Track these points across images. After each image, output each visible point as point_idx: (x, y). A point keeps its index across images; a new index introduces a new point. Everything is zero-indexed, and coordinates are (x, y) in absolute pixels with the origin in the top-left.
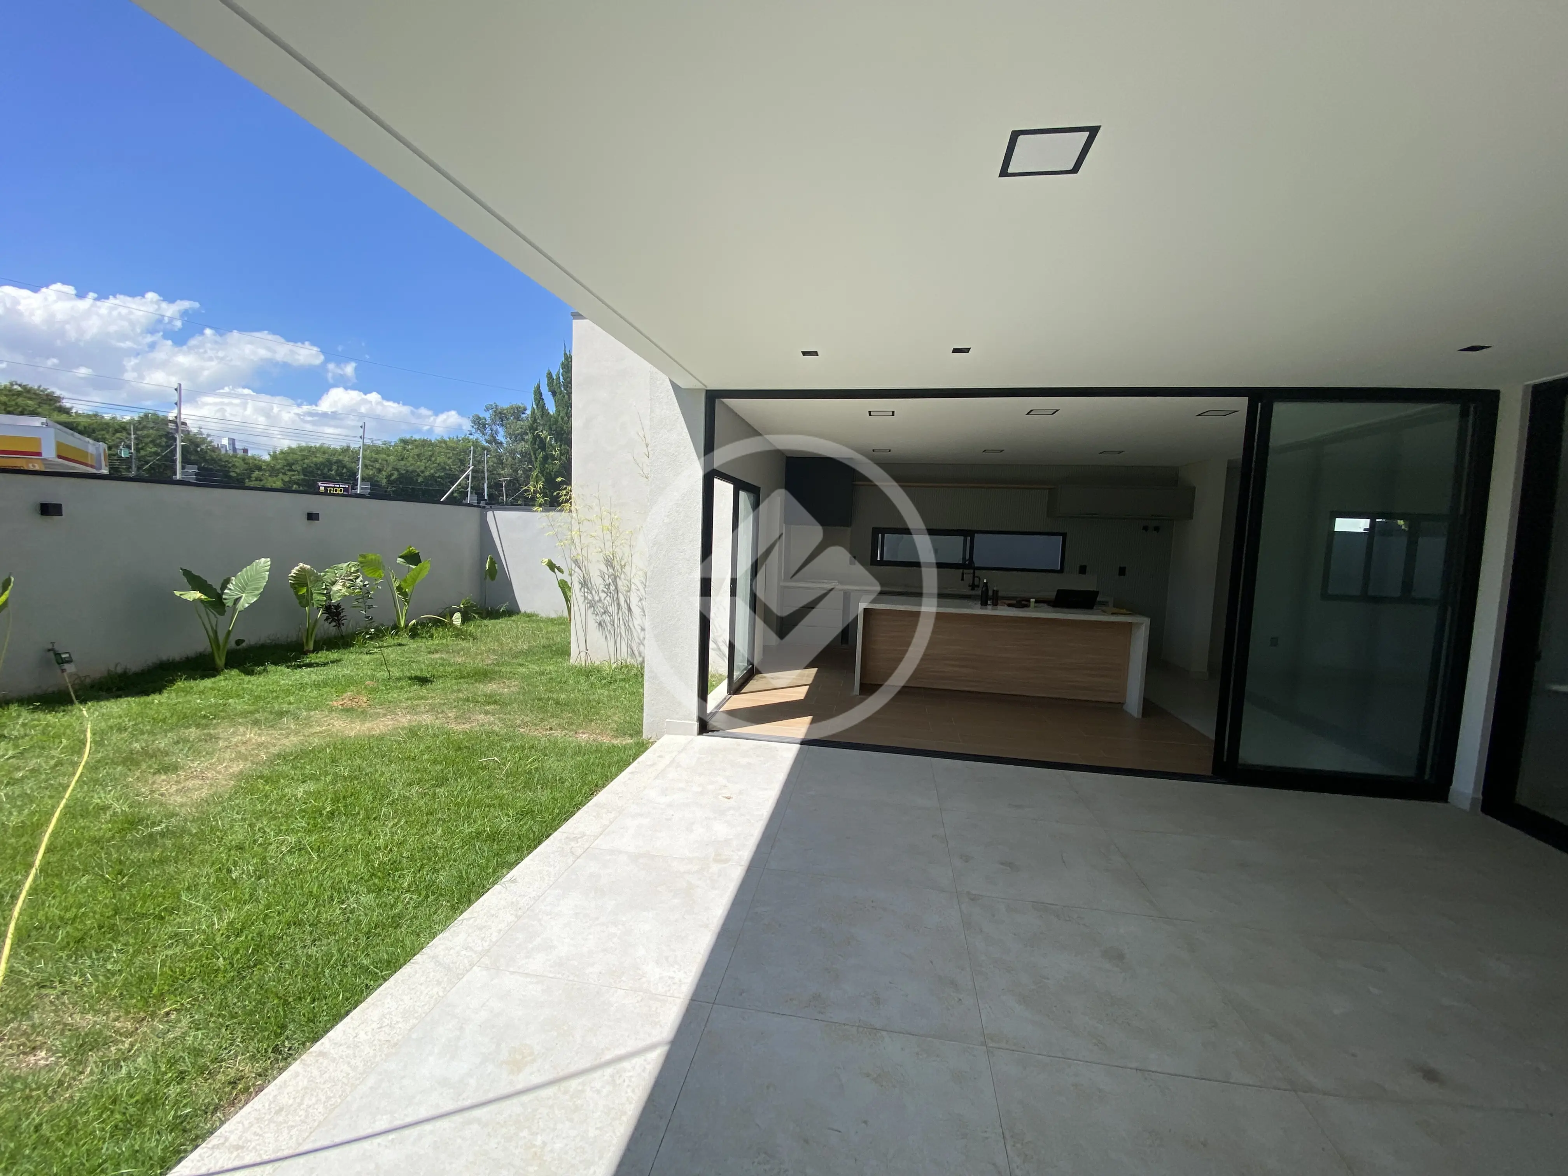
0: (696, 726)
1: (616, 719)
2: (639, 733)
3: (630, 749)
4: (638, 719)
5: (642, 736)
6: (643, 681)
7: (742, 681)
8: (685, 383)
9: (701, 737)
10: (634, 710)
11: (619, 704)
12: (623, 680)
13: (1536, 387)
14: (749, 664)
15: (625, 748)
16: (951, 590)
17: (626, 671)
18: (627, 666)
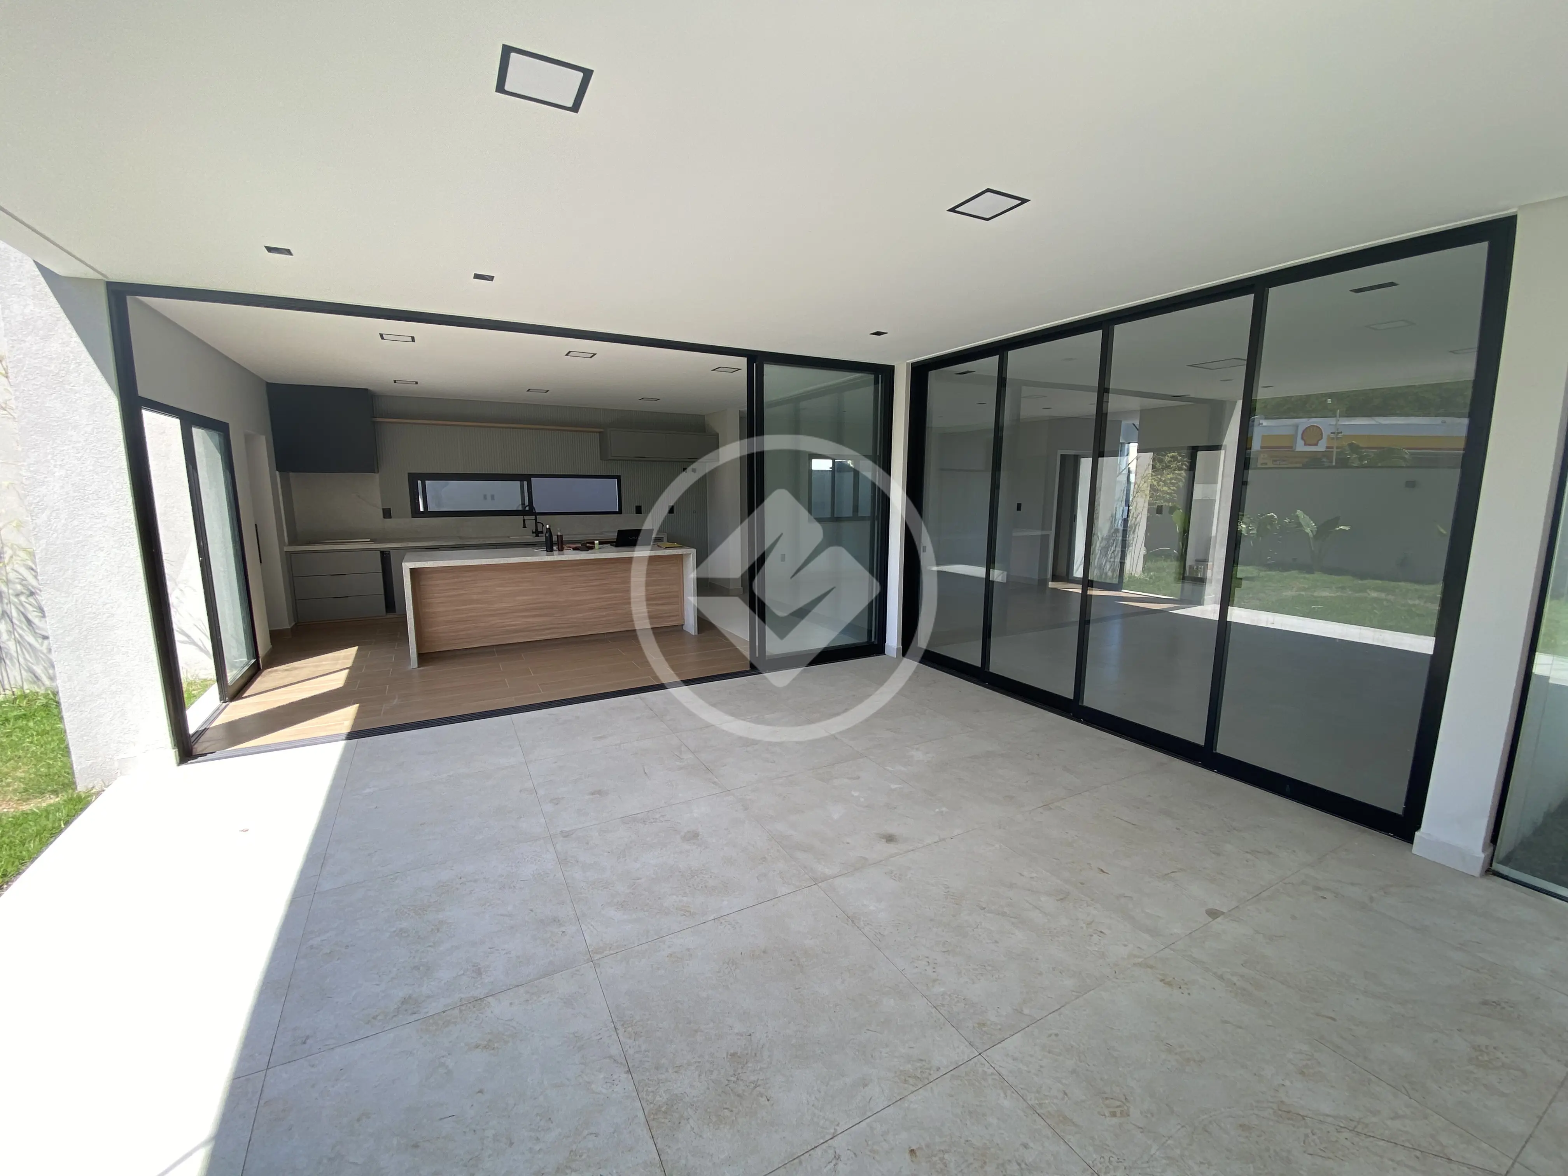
0: (171, 754)
2: (71, 784)
3: (58, 810)
5: (76, 788)
6: (60, 712)
7: (243, 681)
9: (184, 767)
12: (24, 717)
13: (912, 364)
14: (249, 659)
15: (47, 812)
16: (514, 539)
17: (24, 703)
18: (25, 696)
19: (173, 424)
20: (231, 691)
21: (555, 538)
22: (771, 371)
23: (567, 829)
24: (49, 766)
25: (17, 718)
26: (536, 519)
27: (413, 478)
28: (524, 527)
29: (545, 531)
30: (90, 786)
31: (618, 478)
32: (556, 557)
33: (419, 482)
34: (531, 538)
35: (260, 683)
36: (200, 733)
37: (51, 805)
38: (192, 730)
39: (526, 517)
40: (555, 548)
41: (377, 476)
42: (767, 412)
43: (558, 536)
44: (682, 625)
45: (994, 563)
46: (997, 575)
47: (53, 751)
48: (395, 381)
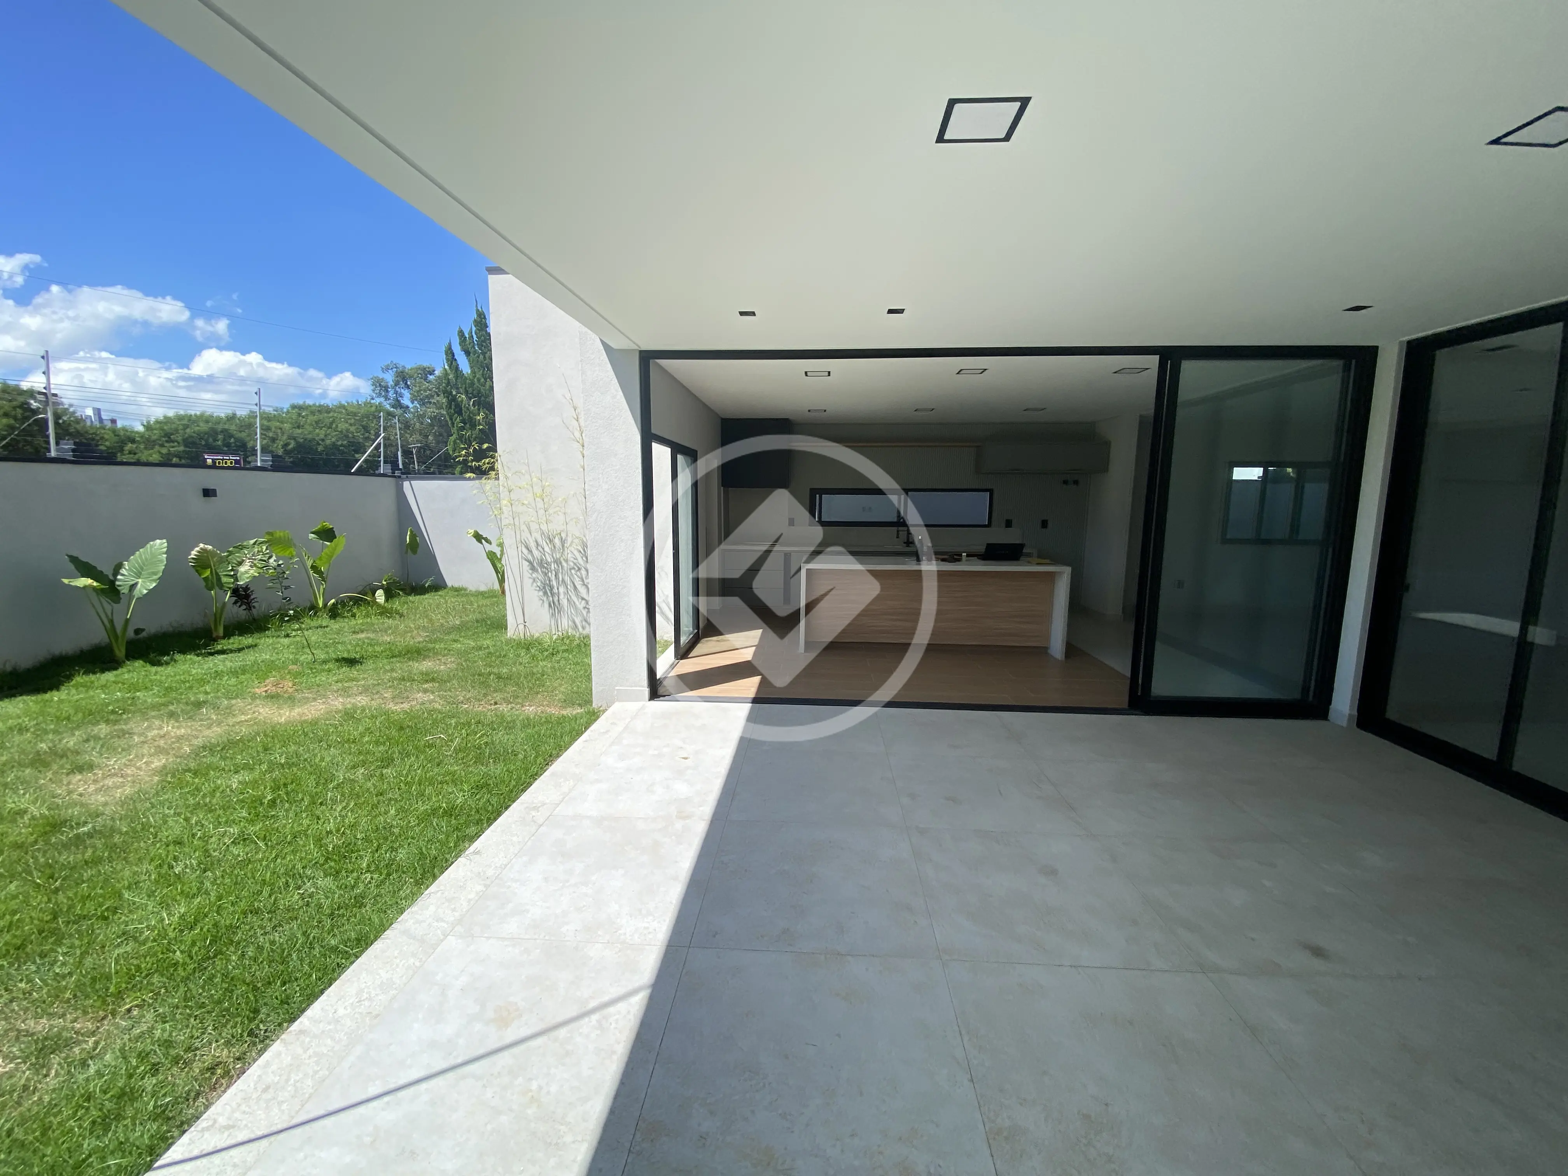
0: (646, 691)
1: (562, 689)
2: (589, 702)
3: (581, 718)
4: (586, 688)
5: (591, 705)
6: (588, 651)
7: (687, 646)
8: (617, 343)
9: (652, 702)
10: (580, 680)
11: (564, 675)
12: (566, 651)
13: (1409, 343)
14: (693, 629)
15: (575, 718)
16: (889, 548)
19: (668, 453)
20: (682, 651)
22: (1189, 368)
24: (579, 687)
27: (814, 492)
28: (898, 536)
30: (600, 705)
31: (991, 491)
33: (818, 495)
35: (699, 649)
36: (663, 680)
37: (578, 714)
38: (658, 678)
39: (900, 528)
40: (924, 558)
42: (1179, 415)
44: (1048, 648)
48: (809, 411)
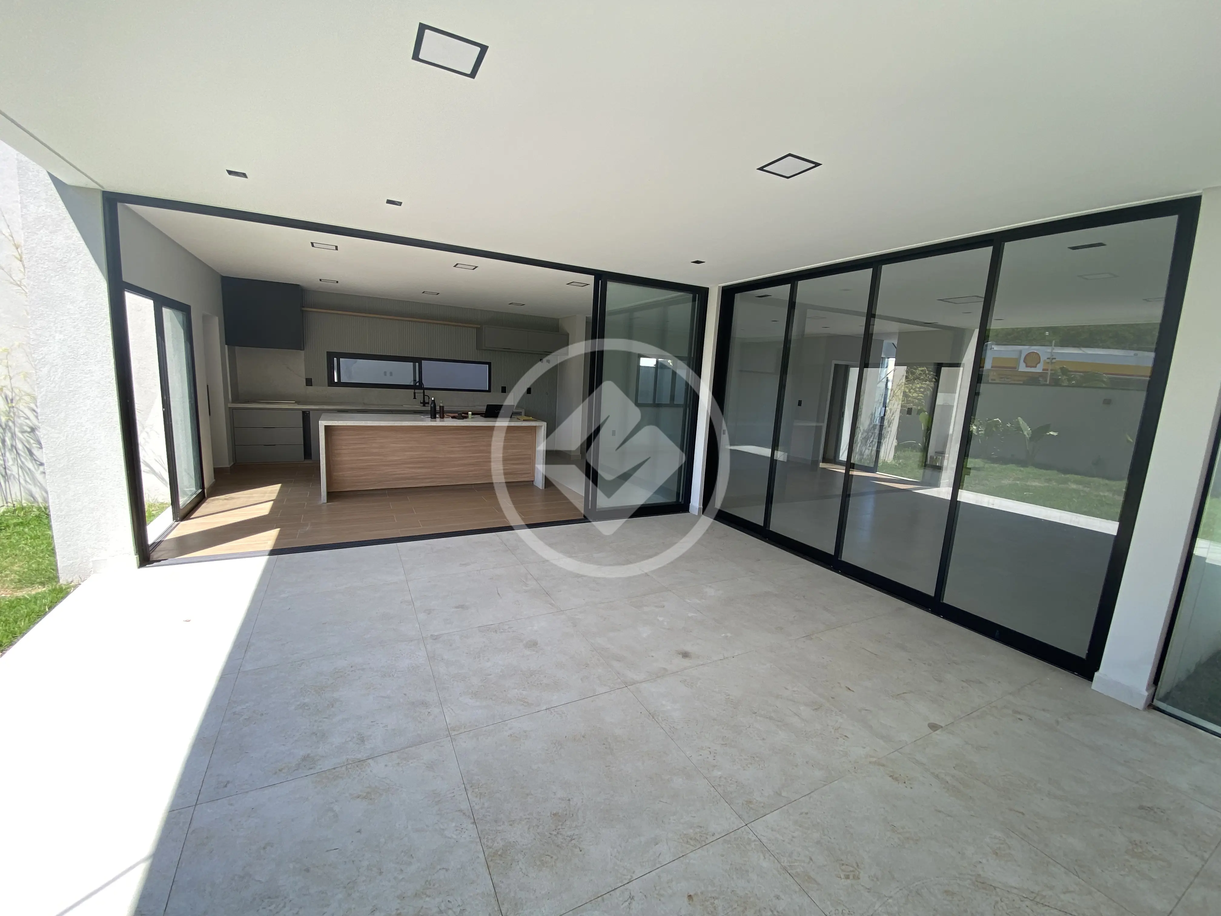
0: (134, 559)
1: (16, 568)
2: (55, 578)
3: (44, 597)
5: (59, 581)
6: (50, 521)
7: (191, 506)
8: (69, 178)
9: (144, 570)
12: (21, 524)
13: (723, 288)
14: (197, 489)
15: (35, 598)
16: (406, 407)
17: (22, 514)
18: (23, 508)
19: (148, 304)
20: (182, 513)
21: (438, 408)
22: (612, 287)
23: (436, 634)
24: (39, 564)
25: (16, 525)
26: (424, 393)
27: (330, 356)
28: (415, 398)
29: (430, 403)
30: (70, 580)
31: (489, 364)
32: (438, 423)
33: (335, 359)
34: (420, 408)
35: (204, 509)
36: (157, 544)
37: (39, 593)
38: (150, 542)
39: (417, 391)
40: (437, 416)
41: (302, 352)
42: (608, 318)
43: (440, 406)
44: (533, 481)
45: (778, 446)
46: (780, 456)
47: (42, 552)
48: (320, 280)
